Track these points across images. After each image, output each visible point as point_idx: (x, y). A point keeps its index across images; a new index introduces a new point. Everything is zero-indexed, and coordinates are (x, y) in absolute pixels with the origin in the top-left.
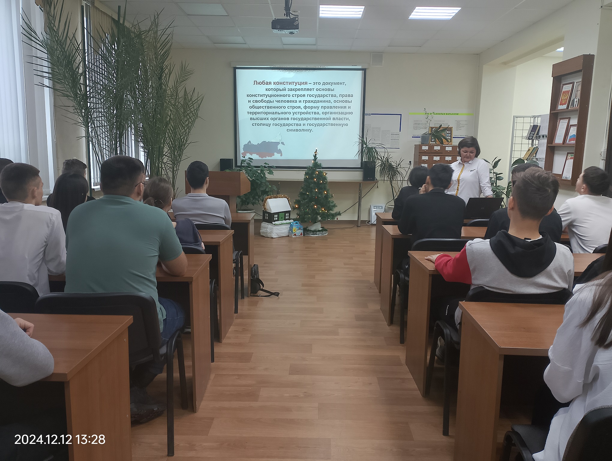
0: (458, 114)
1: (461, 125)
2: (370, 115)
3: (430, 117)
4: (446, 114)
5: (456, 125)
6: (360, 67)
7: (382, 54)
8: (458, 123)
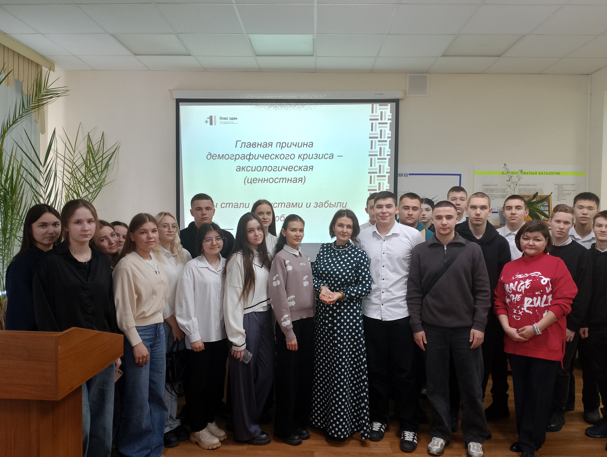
0: (558, 173)
1: (564, 192)
2: (406, 175)
3: (515, 179)
4: (538, 173)
5: (557, 190)
6: (388, 97)
7: (425, 74)
8: (560, 187)
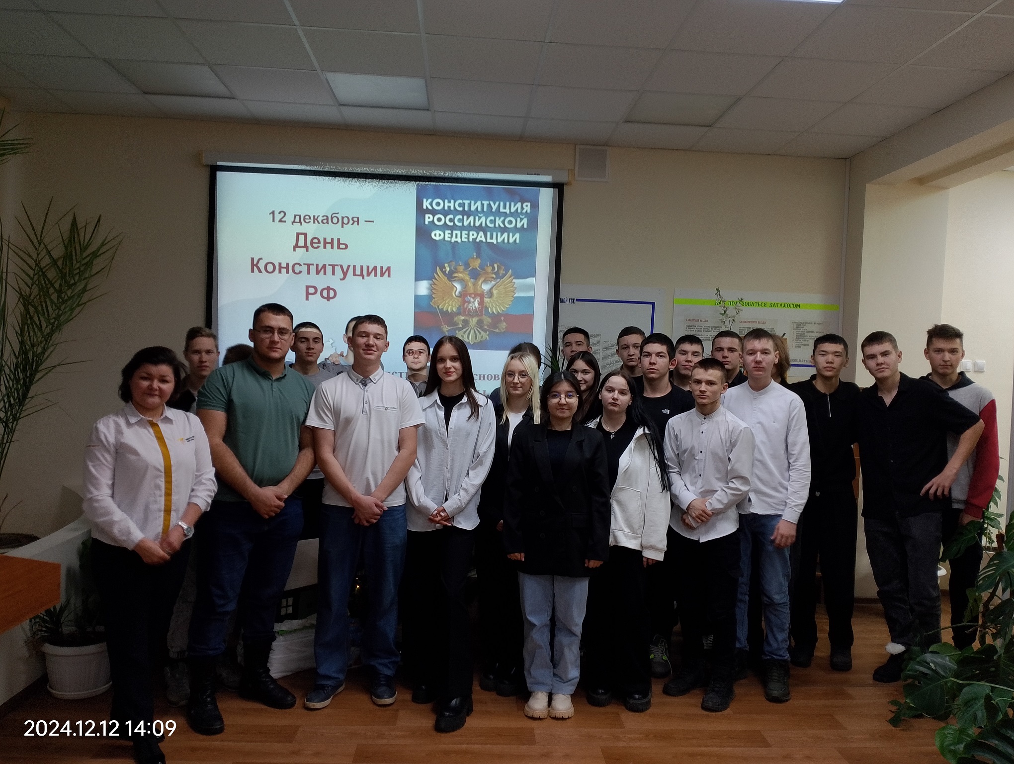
0: (798, 306)
1: (806, 334)
2: (572, 301)
3: (731, 312)
4: (768, 305)
5: (795, 333)
6: (547, 179)
7: (604, 148)
8: (800, 327)
